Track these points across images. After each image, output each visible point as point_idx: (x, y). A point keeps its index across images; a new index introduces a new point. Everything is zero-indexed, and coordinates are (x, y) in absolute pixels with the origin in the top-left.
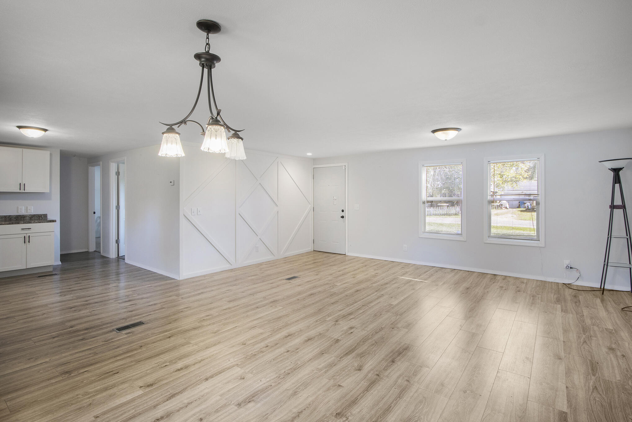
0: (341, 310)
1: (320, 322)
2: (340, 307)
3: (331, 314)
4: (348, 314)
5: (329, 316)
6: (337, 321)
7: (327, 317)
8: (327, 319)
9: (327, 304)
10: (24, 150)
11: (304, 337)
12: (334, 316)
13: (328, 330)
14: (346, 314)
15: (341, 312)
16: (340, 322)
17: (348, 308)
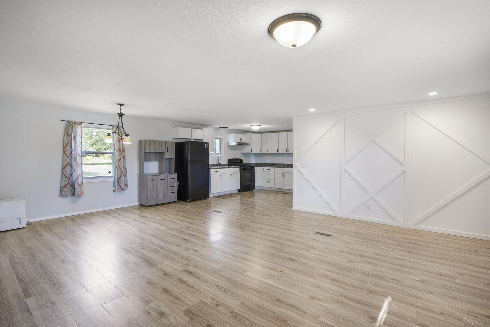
10: (288, 133)
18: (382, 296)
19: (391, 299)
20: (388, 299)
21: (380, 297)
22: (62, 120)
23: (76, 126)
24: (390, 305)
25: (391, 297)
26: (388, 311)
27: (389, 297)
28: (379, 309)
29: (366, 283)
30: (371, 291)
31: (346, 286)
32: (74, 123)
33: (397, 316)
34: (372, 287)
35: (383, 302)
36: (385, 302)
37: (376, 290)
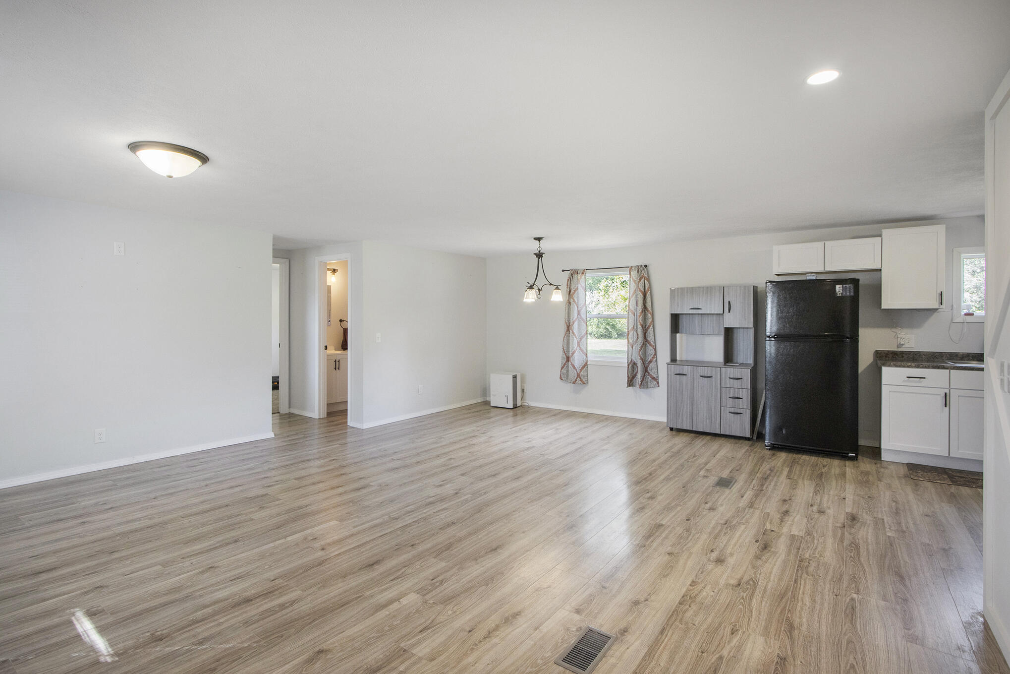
0: (444, 509)
1: (481, 492)
2: (442, 516)
3: (462, 503)
4: (434, 503)
5: (467, 501)
6: (456, 493)
7: (469, 499)
8: (470, 496)
9: (463, 523)
11: (500, 477)
12: (458, 501)
13: (472, 483)
14: (438, 503)
15: (445, 506)
16: (452, 492)
17: (428, 513)
18: (125, 652)
19: (102, 659)
20: (107, 656)
21: (125, 645)
22: (563, 271)
23: (579, 275)
24: (92, 649)
25: (107, 663)
26: (82, 639)
27: (109, 659)
28: (102, 630)
29: (193, 644)
30: (156, 641)
31: (210, 611)
32: (576, 272)
33: (56, 644)
34: (168, 646)
35: (111, 643)
36: (108, 646)
37: (154, 650)
